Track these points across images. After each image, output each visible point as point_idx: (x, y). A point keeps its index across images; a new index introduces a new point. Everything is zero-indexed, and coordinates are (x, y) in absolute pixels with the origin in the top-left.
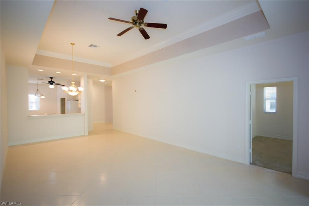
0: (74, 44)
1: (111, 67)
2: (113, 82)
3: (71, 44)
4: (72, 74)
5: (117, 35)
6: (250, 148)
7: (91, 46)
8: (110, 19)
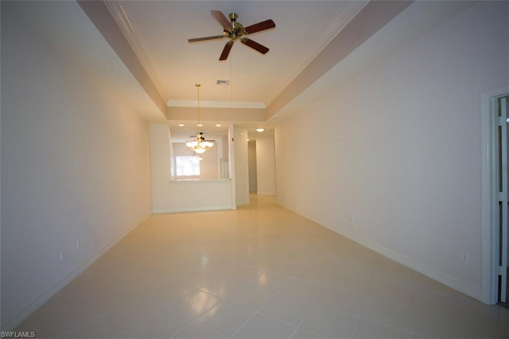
0: (200, 85)
1: (264, 107)
2: (275, 131)
3: (197, 85)
4: (199, 125)
5: (221, 59)
6: (501, 264)
7: (219, 82)
8: (191, 41)
